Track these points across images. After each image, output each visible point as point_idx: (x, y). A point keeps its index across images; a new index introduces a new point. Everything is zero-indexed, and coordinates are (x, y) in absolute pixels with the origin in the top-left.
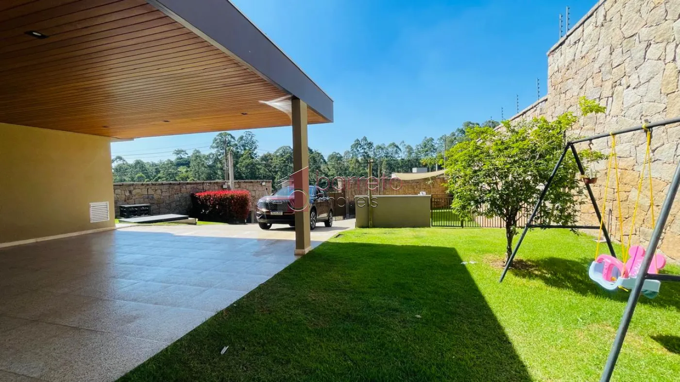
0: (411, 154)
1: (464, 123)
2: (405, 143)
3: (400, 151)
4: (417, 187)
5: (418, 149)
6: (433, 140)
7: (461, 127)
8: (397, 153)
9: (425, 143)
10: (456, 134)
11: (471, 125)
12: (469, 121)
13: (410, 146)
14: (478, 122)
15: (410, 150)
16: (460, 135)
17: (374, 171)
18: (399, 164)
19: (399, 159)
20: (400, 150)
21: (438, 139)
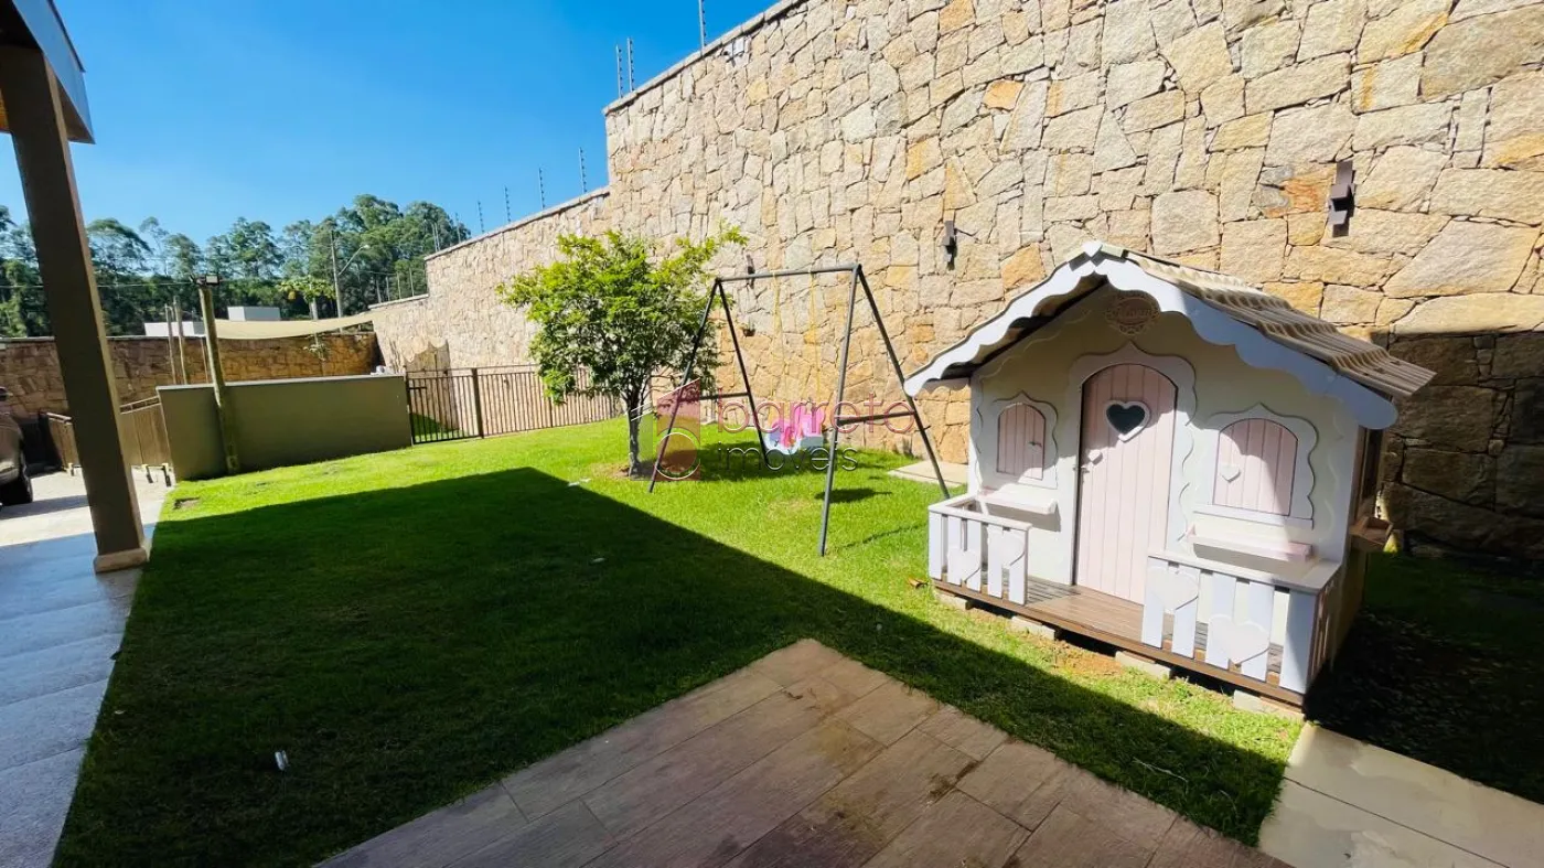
0: (192, 262)
1: (358, 198)
2: (160, 226)
3: (143, 251)
4: (275, 362)
5: (219, 250)
6: (268, 228)
7: (351, 208)
8: (131, 254)
9: (241, 235)
10: (339, 222)
11: (377, 206)
12: (372, 194)
13: (185, 238)
14: (395, 202)
15: (188, 253)
16: (351, 226)
17: (30, 315)
18: (150, 294)
19: (148, 275)
20: (145, 245)
21: (288, 229)
